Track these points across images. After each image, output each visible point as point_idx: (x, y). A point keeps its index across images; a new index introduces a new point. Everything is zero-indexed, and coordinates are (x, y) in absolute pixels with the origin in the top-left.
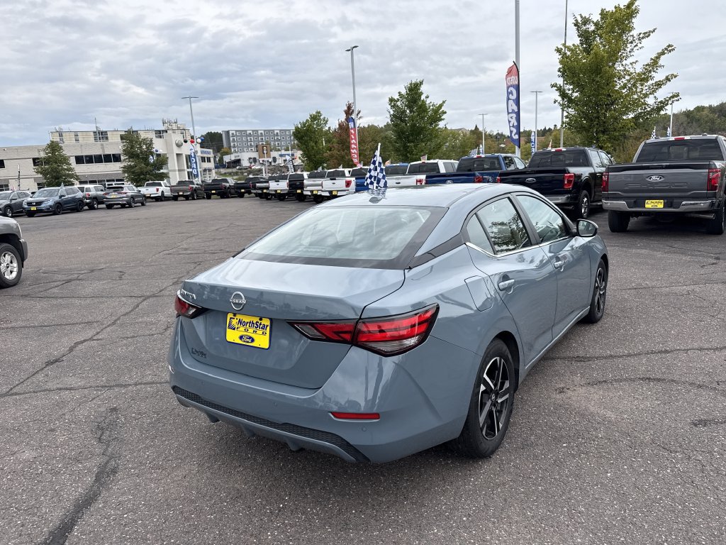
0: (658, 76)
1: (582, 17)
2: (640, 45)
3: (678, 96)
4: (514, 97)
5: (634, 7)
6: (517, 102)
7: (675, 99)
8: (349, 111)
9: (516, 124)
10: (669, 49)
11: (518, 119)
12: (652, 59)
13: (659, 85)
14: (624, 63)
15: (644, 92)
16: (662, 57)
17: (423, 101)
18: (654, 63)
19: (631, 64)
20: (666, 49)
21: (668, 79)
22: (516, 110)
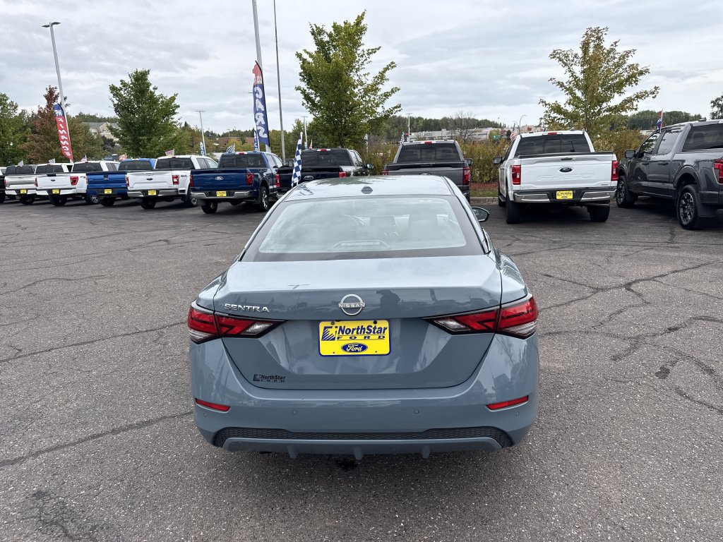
0: (384, 88)
1: (316, 27)
2: (369, 60)
3: (400, 107)
4: (260, 96)
5: (362, 25)
6: (263, 101)
7: (398, 109)
8: (51, 97)
9: (263, 123)
10: (392, 65)
11: (265, 118)
12: (380, 73)
13: (387, 95)
14: (358, 73)
15: (376, 101)
16: (387, 72)
17: (151, 92)
18: (381, 77)
19: (365, 75)
20: (390, 65)
21: (393, 91)
22: (263, 110)
